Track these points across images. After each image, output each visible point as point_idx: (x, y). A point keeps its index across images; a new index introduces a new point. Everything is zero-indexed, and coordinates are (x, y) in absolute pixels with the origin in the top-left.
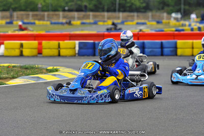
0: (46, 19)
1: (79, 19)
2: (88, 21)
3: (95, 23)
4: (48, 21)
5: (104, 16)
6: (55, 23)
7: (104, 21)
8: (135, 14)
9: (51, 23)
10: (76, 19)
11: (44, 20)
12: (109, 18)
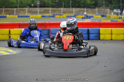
0: (15, 13)
1: (40, 13)
2: (48, 15)
3: (53, 16)
4: (16, 15)
5: (60, 11)
6: (21, 17)
7: (60, 15)
8: (85, 9)
9: (19, 17)
10: (38, 13)
11: (13, 14)
12: (64, 13)
